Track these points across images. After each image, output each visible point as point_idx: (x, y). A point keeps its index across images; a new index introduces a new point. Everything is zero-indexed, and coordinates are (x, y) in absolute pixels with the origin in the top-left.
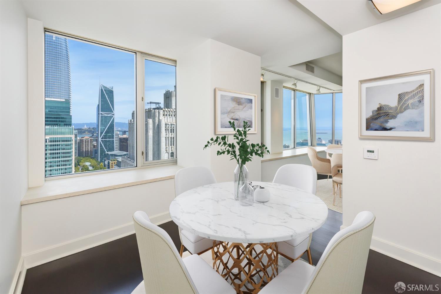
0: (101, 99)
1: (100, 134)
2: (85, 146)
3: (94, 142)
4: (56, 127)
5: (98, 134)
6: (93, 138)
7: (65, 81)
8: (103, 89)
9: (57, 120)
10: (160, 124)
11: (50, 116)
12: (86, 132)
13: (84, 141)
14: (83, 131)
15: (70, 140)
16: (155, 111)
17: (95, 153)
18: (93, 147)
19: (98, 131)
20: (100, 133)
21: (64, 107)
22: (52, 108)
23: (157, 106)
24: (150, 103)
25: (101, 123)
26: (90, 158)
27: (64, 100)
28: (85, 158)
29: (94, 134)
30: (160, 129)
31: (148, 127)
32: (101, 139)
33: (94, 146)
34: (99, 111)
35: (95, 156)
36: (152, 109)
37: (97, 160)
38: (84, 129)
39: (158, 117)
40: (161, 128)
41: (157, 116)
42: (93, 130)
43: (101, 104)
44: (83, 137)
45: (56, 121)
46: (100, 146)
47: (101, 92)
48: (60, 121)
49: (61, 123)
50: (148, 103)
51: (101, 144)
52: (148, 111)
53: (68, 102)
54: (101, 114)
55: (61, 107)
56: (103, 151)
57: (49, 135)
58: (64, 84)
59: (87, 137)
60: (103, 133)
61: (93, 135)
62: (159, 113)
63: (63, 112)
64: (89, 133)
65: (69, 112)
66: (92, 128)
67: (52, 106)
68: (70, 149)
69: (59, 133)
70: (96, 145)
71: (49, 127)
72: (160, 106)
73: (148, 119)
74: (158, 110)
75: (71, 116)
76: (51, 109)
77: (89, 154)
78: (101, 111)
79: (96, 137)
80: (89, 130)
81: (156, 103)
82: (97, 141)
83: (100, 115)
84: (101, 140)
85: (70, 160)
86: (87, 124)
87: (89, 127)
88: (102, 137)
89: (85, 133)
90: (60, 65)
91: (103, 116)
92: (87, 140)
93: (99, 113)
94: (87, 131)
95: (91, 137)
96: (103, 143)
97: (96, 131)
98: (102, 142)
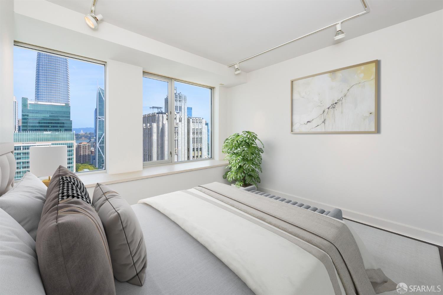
0: (99, 103)
1: (98, 140)
2: (83, 152)
3: (92, 148)
4: (57, 133)
5: (96, 139)
6: (90, 144)
7: (64, 85)
8: (101, 92)
9: (58, 125)
10: (163, 128)
11: (51, 121)
12: (83, 138)
13: (82, 147)
14: (80, 136)
15: (71, 146)
16: (159, 116)
17: (93, 160)
18: (90, 153)
19: (96, 136)
20: (98, 138)
21: (65, 111)
22: (53, 113)
23: (159, 110)
24: (153, 108)
25: (99, 128)
26: (88, 165)
27: (64, 105)
28: (84, 165)
29: (92, 140)
30: (164, 133)
31: (152, 131)
32: (99, 144)
33: (92, 152)
34: (97, 115)
35: (93, 162)
36: (156, 114)
37: (95, 166)
38: (81, 134)
39: (162, 122)
40: (165, 131)
41: (161, 120)
42: (89, 135)
43: (99, 108)
44: (81, 143)
45: (57, 127)
46: (98, 152)
47: (99, 95)
48: (60, 127)
49: (61, 128)
50: (150, 108)
51: (99, 150)
52: (152, 116)
53: (68, 106)
54: (99, 118)
55: (61, 112)
56: (101, 158)
57: (51, 141)
58: (63, 87)
59: (85, 143)
60: (100, 138)
61: (90, 141)
62: (163, 117)
63: (63, 117)
64: (85, 139)
65: (69, 117)
66: (88, 133)
67: (53, 111)
68: (71, 155)
69: (61, 138)
70: (93, 150)
71: (50, 132)
72: (162, 110)
73: (153, 123)
74: (162, 115)
75: (72, 121)
76: (51, 113)
77: (87, 160)
78: (99, 116)
79: (94, 143)
80: (85, 135)
81: (158, 108)
82: (95, 146)
83: (98, 120)
84: (99, 146)
85: (72, 166)
86: (84, 129)
87: (85, 132)
88: (100, 143)
89: (81, 139)
90: (58, 68)
91: (101, 120)
92: (85, 146)
93: (97, 118)
94: (84, 136)
95: (88, 143)
96: (101, 149)
97: (93, 137)
98: (100, 147)
